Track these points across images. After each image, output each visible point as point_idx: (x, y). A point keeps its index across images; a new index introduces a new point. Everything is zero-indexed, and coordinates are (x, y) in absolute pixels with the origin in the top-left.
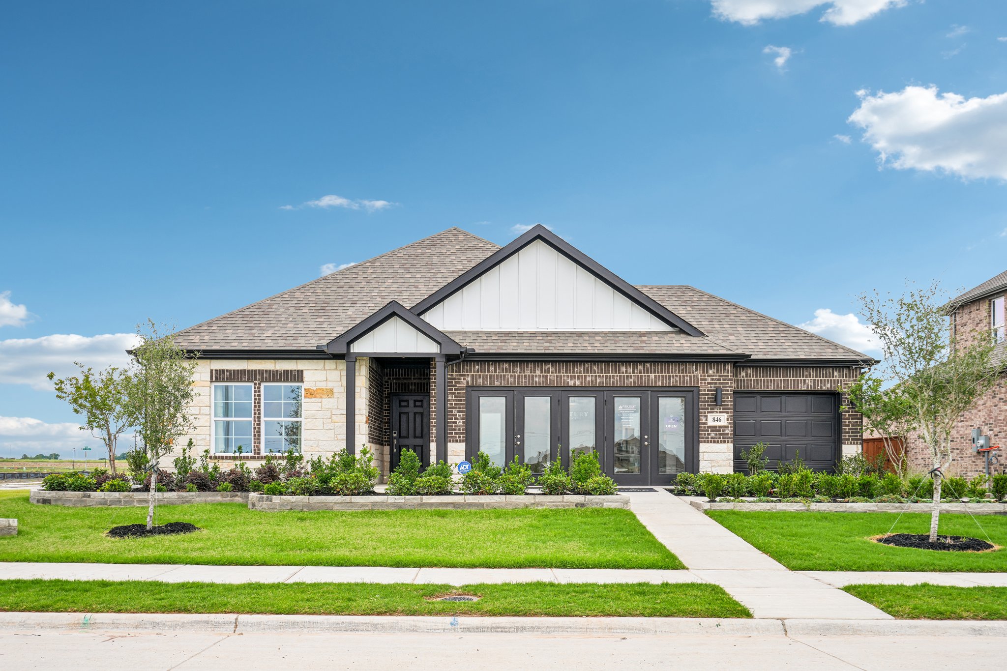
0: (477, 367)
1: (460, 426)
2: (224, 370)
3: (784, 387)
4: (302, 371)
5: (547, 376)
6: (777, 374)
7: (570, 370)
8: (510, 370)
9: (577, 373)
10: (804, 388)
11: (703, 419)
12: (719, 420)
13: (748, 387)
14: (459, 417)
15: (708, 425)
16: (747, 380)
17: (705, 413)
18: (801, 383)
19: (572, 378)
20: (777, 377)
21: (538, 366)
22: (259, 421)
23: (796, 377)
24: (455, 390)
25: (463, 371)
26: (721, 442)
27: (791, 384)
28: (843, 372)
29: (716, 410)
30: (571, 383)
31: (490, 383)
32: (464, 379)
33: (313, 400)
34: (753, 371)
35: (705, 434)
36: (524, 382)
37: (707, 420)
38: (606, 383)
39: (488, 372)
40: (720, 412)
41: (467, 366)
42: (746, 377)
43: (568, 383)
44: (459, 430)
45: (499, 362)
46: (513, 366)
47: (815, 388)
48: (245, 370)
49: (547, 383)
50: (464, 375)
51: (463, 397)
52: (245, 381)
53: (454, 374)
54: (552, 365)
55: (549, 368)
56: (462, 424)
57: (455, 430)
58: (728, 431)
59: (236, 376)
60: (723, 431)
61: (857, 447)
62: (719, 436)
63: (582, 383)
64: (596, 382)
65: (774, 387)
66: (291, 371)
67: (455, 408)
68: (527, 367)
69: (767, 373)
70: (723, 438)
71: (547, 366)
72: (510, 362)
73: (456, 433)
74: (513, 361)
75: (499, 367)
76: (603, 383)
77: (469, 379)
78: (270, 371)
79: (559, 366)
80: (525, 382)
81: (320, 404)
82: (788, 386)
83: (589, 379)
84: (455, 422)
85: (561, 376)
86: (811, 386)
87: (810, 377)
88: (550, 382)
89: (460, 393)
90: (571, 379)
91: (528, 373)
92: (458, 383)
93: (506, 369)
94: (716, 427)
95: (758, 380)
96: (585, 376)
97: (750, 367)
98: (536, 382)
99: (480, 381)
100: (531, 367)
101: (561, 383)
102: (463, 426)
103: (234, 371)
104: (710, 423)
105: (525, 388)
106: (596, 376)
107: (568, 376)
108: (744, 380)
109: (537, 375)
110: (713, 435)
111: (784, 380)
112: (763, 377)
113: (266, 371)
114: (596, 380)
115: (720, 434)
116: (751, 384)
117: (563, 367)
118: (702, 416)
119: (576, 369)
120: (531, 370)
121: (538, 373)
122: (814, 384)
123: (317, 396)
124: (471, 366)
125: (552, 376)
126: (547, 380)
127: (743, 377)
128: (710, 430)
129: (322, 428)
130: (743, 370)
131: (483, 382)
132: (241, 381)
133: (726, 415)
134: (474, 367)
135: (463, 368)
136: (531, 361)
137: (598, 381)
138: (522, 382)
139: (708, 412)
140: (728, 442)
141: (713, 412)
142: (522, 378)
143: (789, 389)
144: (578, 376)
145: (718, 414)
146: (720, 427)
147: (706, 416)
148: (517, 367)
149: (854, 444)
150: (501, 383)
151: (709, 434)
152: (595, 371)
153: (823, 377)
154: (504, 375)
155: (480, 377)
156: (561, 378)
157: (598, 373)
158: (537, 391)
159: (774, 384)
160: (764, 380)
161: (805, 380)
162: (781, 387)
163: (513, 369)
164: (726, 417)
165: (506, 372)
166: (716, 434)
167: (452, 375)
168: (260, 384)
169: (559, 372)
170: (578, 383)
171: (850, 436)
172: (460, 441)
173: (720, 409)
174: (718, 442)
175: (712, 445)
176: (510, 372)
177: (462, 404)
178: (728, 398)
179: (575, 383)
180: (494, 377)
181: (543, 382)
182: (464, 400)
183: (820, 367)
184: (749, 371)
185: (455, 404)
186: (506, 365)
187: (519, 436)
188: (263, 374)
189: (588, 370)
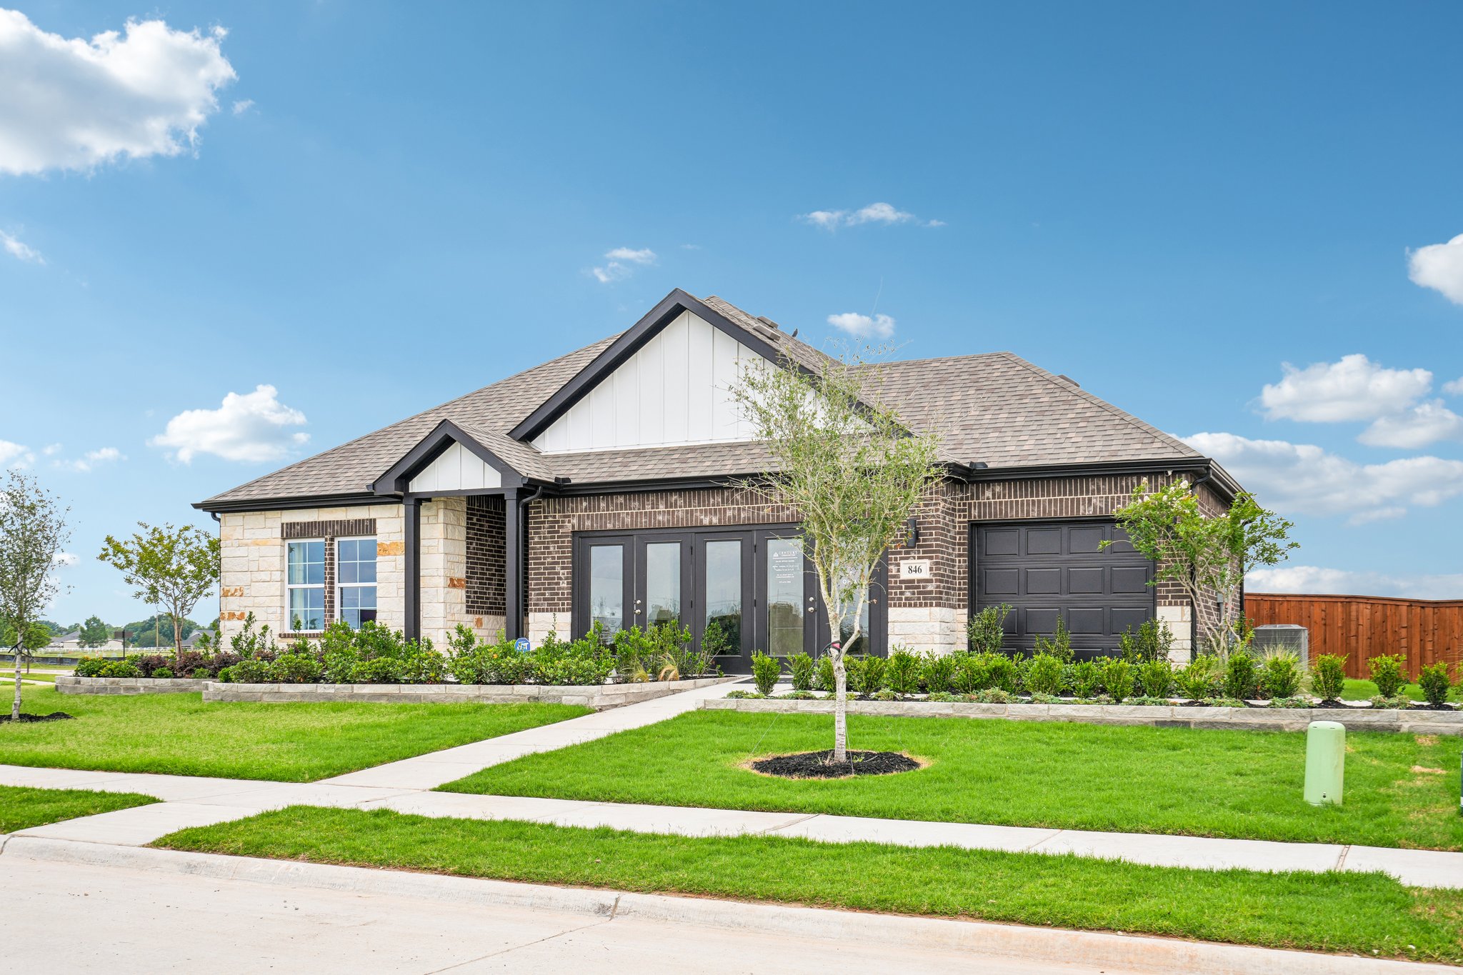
0: (585, 504)
1: (563, 589)
2: (294, 523)
3: (1055, 512)
4: (375, 520)
5: (673, 512)
6: (1043, 491)
7: (704, 501)
8: (626, 505)
9: (713, 505)
10: (1089, 512)
11: (893, 569)
12: (918, 570)
13: (996, 515)
14: (562, 576)
15: (901, 578)
16: (995, 503)
17: (896, 559)
18: (1084, 504)
19: (706, 513)
20: (1043, 496)
21: (662, 498)
22: (333, 588)
23: (1076, 494)
24: (559, 537)
25: (568, 511)
26: (921, 606)
27: (1067, 507)
28: (1156, 481)
29: (913, 555)
30: (706, 522)
31: (601, 526)
32: (569, 522)
33: (387, 557)
34: (1004, 489)
35: (896, 594)
36: (643, 522)
37: (899, 571)
38: (753, 519)
39: (599, 510)
40: (919, 558)
41: (572, 503)
42: (994, 498)
43: (701, 521)
44: (563, 594)
45: (612, 494)
46: (630, 499)
47: (1107, 511)
48: (315, 522)
49: (673, 523)
50: (569, 516)
51: (567, 547)
52: (315, 537)
53: (557, 515)
54: (680, 496)
55: (676, 501)
56: (565, 585)
57: (558, 594)
58: (931, 587)
59: (307, 530)
60: (924, 587)
61: (1183, 611)
62: (920, 595)
63: (720, 520)
64: (739, 518)
65: (1039, 513)
66: (363, 520)
67: (558, 563)
68: (648, 501)
69: (1026, 490)
70: (924, 599)
71: (674, 497)
72: (625, 493)
73: (559, 599)
74: (630, 493)
75: (612, 503)
76: (749, 519)
77: (575, 521)
78: (341, 521)
79: (690, 497)
80: (646, 522)
81: (394, 563)
82: (1061, 510)
83: (729, 513)
84: (558, 584)
85: (692, 511)
86: (1101, 508)
87: (1099, 493)
88: (678, 521)
89: (563, 542)
90: (706, 516)
91: (648, 509)
92: (562, 527)
93: (621, 504)
94: (912, 581)
95: (1012, 502)
96: (725, 509)
97: (999, 481)
98: (659, 521)
99: (588, 523)
100: (653, 501)
101: (692, 521)
102: (567, 588)
103: (305, 523)
104: (905, 575)
105: (647, 532)
106: (739, 509)
107: (701, 510)
108: (990, 503)
109: (660, 512)
110: (908, 594)
111: (1056, 500)
112: (1021, 497)
113: (337, 521)
114: (739, 515)
115: (919, 593)
116: (1001, 510)
117: (694, 499)
118: (891, 564)
119: (712, 500)
120: (652, 504)
121: (662, 508)
122: (1107, 505)
123: (391, 552)
124: (577, 503)
125: (680, 512)
126: (673, 517)
127: (988, 498)
128: (903, 585)
129: (395, 595)
130: (988, 487)
131: (592, 525)
132: (312, 537)
133: (928, 562)
134: (581, 504)
135: (568, 507)
136: (653, 492)
137: (742, 516)
138: (641, 523)
139: (901, 558)
140: (931, 605)
141: (907, 558)
142: (641, 517)
143: (1064, 515)
144: (715, 510)
145: (917, 561)
146: (919, 581)
147: (898, 565)
148: (634, 500)
149: (1176, 604)
150: (614, 526)
151: (902, 593)
152: (737, 501)
153: (1122, 492)
154: (619, 514)
155: (588, 518)
156: (692, 515)
157: (742, 503)
158: (662, 534)
159: (1039, 507)
160: (1022, 501)
161: (1090, 500)
162: (1050, 512)
163: (630, 504)
164: (928, 566)
165: (621, 509)
166: (914, 593)
167: (555, 517)
168: (332, 539)
169: (690, 506)
170: (715, 521)
171: (1168, 591)
172: (563, 611)
173: (919, 552)
174: (915, 605)
175: (907, 609)
176: (626, 509)
177: (566, 558)
178: (931, 534)
179: (711, 521)
180: (606, 518)
181: (668, 521)
182: (568, 552)
183: (1116, 476)
184: (998, 489)
185: (559, 558)
186: (621, 499)
187: (639, 602)
188: (334, 526)
189: (728, 500)
